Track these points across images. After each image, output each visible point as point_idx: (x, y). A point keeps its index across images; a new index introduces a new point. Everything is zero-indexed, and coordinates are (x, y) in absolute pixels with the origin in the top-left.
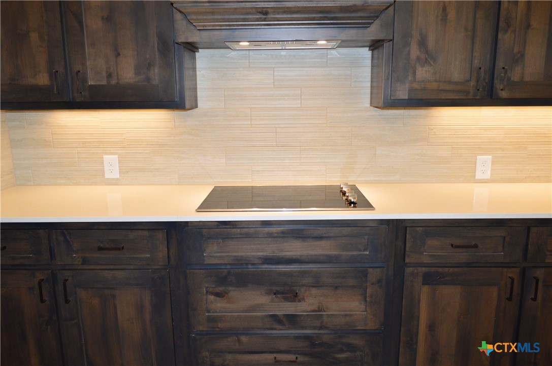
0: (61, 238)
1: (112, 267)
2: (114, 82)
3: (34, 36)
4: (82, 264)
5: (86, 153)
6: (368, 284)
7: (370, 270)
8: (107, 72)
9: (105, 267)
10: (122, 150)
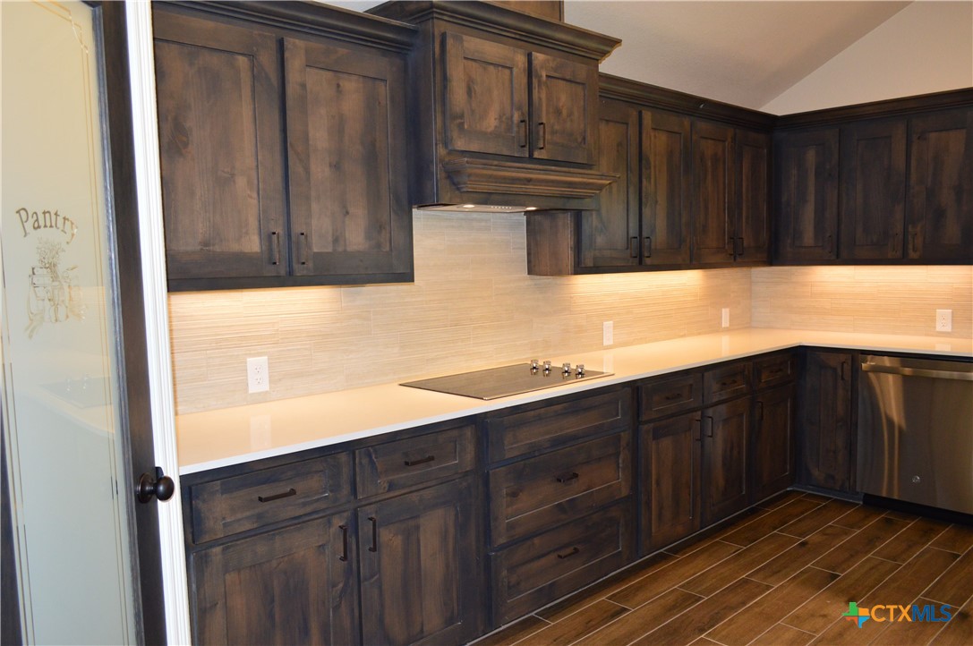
0: (365, 461)
1: (421, 486)
2: (340, 249)
3: (241, 182)
4: (389, 491)
5: (220, 357)
6: (622, 448)
7: (622, 434)
8: (333, 235)
9: (414, 488)
10: (273, 347)
